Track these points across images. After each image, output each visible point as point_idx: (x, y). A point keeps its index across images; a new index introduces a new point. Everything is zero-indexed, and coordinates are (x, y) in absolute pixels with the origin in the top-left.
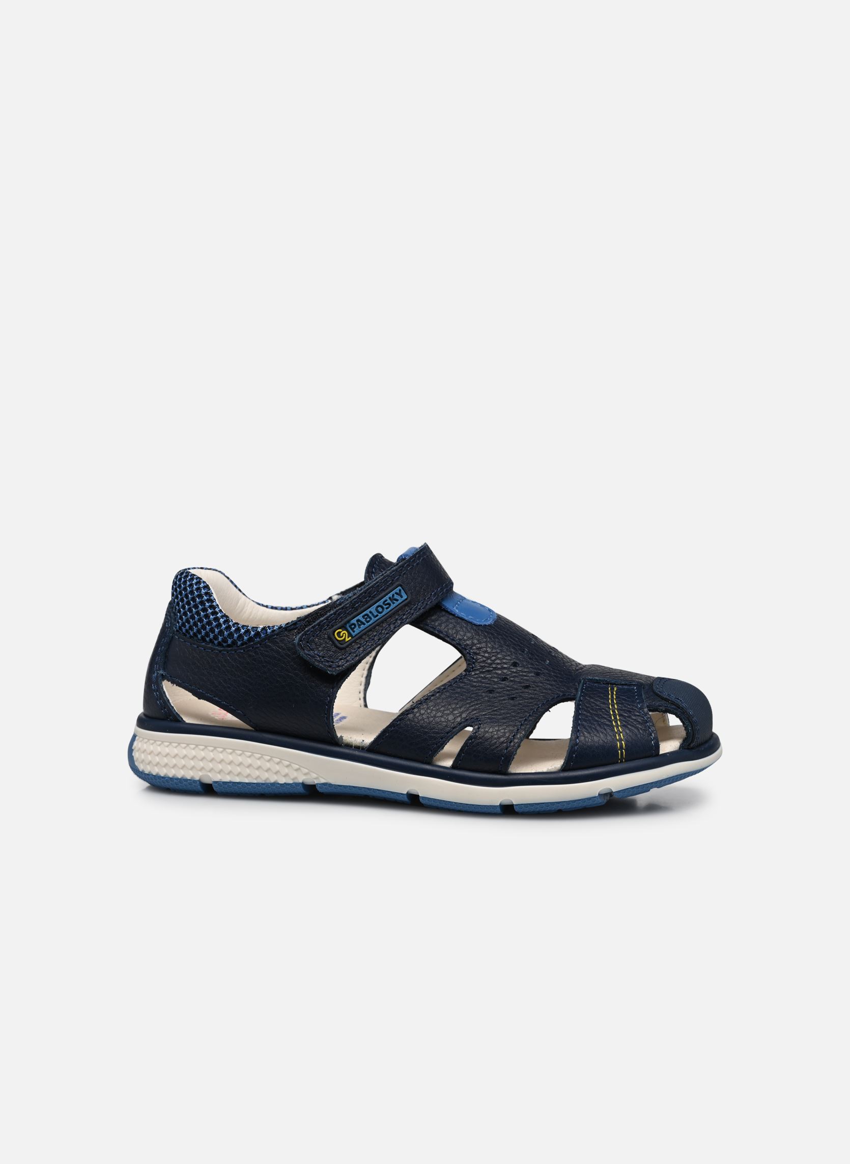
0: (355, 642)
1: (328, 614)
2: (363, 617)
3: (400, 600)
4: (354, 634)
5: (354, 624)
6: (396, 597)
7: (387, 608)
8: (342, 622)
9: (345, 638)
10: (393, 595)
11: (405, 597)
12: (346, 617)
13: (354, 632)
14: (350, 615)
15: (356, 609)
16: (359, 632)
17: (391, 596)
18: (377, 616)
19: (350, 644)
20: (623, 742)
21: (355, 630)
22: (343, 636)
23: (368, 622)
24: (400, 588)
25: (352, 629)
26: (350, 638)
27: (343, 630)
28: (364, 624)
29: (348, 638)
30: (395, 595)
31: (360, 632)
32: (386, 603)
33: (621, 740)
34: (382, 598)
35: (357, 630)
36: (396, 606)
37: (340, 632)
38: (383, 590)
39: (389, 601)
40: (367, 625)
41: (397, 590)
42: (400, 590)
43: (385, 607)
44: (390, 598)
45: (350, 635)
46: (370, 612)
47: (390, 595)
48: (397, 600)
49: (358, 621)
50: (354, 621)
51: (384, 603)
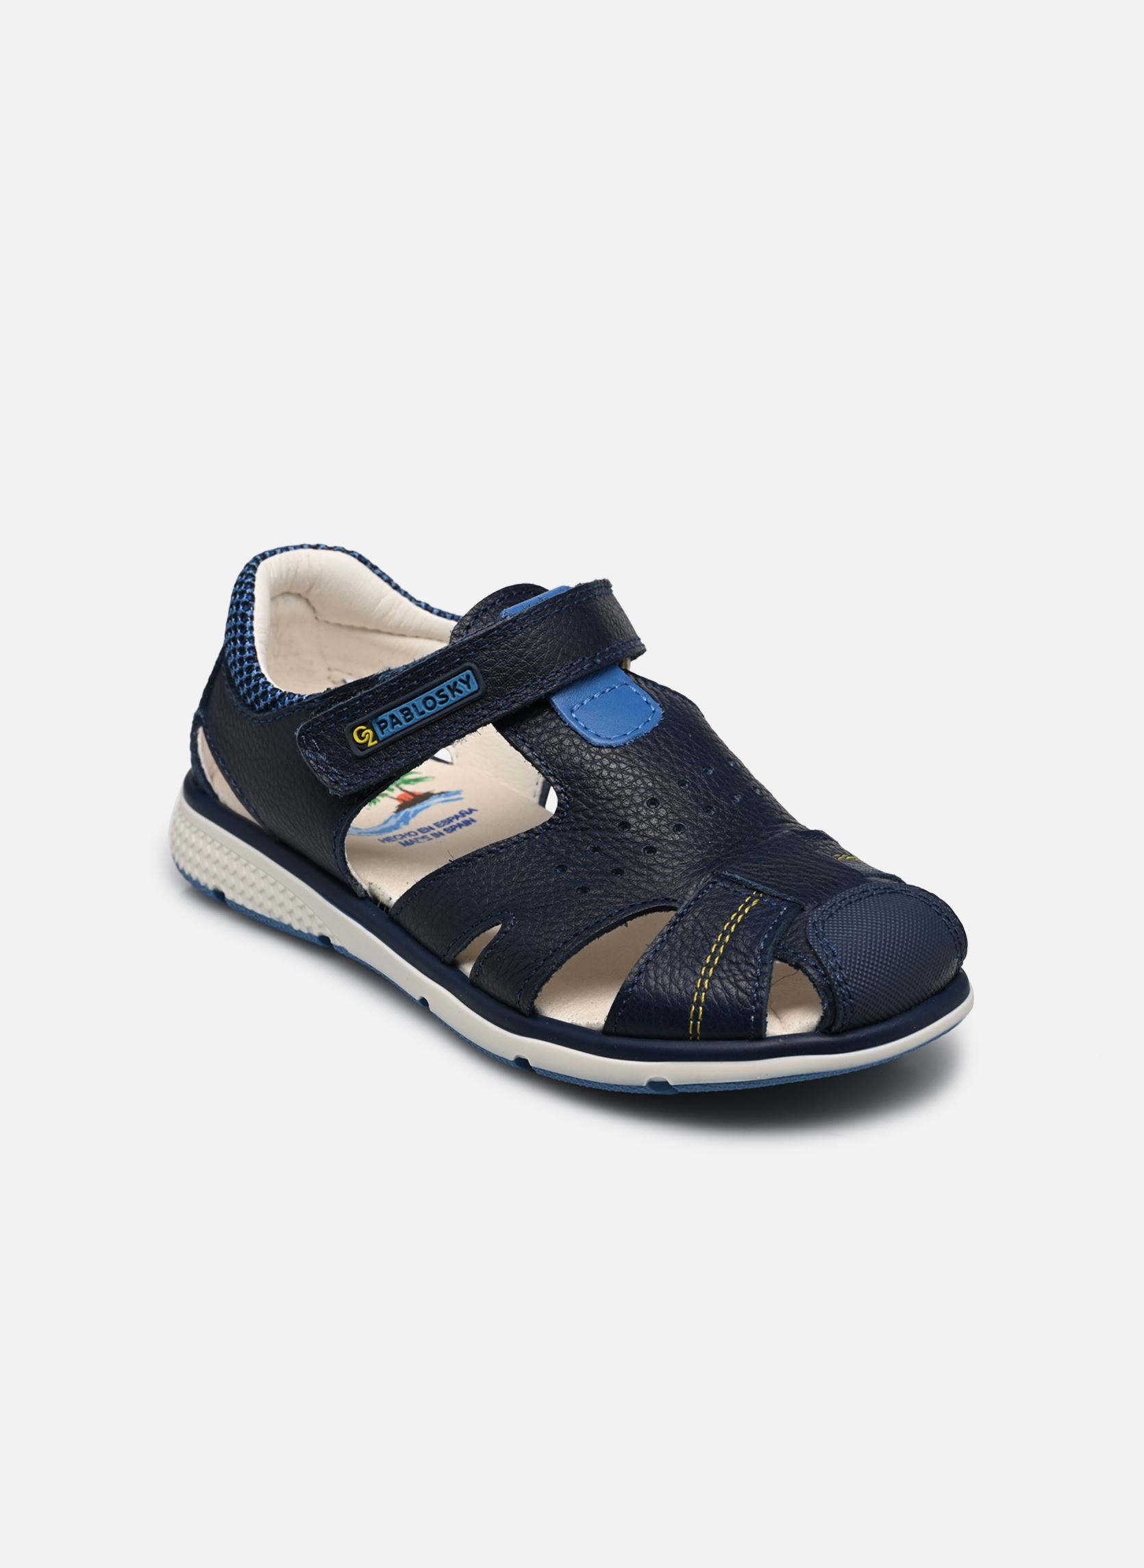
0: (385, 748)
1: (352, 698)
2: (402, 711)
3: (466, 691)
4: (381, 736)
5: (384, 721)
6: (460, 686)
7: (442, 703)
8: (367, 716)
9: (367, 742)
10: (455, 683)
11: (474, 687)
12: (376, 707)
13: (383, 733)
14: (384, 705)
15: (394, 697)
16: (390, 734)
17: (451, 684)
18: (423, 713)
19: (375, 752)
20: (701, 1008)
21: (384, 731)
22: (364, 738)
23: (408, 721)
24: (469, 672)
25: (382, 729)
26: (376, 742)
27: (367, 729)
28: (401, 724)
29: (373, 741)
30: (459, 682)
31: (392, 735)
32: (441, 694)
33: (698, 1003)
34: (436, 686)
35: (389, 731)
36: (457, 702)
37: (362, 731)
38: (442, 672)
39: (447, 692)
40: (405, 724)
41: (463, 676)
42: (468, 677)
43: (438, 699)
44: (449, 687)
45: (375, 737)
46: (414, 706)
47: (450, 682)
48: (460, 692)
49: (392, 716)
50: (386, 716)
51: (438, 694)
